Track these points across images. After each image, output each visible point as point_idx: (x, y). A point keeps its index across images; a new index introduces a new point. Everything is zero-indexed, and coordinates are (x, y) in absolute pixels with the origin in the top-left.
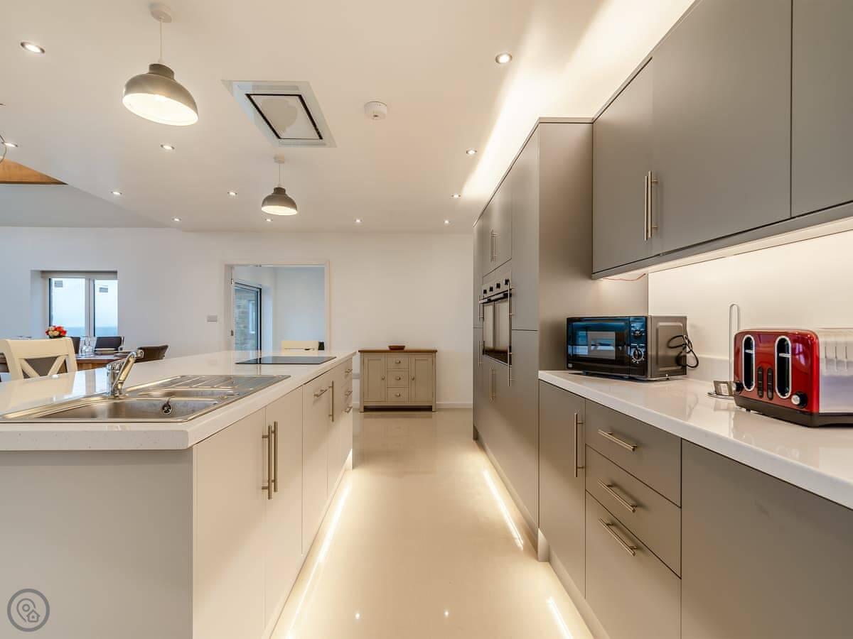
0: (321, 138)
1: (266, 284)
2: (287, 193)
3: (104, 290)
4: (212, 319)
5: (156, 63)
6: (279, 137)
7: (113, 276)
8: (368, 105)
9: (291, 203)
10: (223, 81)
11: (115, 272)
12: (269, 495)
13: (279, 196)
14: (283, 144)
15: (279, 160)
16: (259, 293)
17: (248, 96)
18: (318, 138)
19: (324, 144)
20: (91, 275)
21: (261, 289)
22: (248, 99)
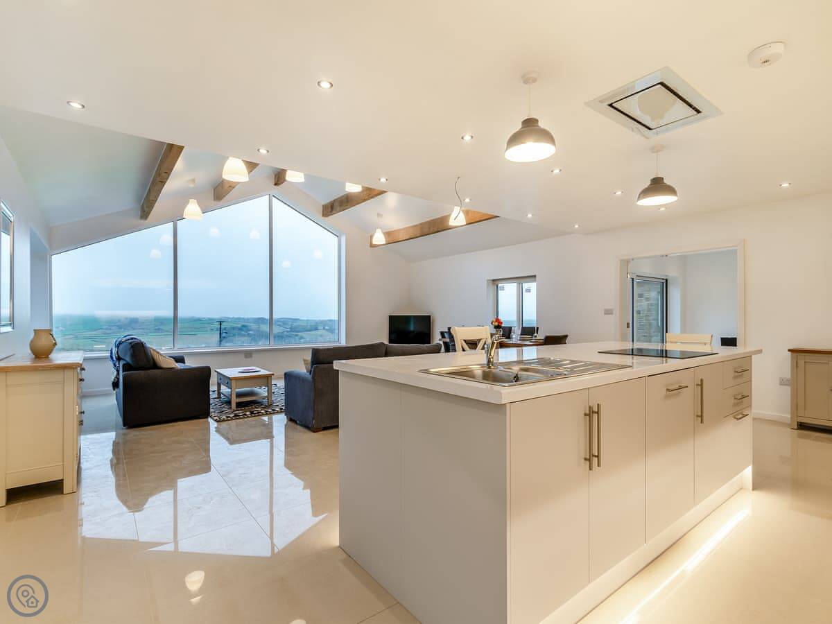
0: (698, 112)
1: (672, 273)
2: (665, 181)
3: (528, 290)
4: (608, 312)
5: (526, 118)
6: (650, 129)
7: (533, 279)
8: (752, 53)
9: (670, 190)
10: (586, 104)
11: (535, 276)
12: (590, 466)
13: (657, 185)
14: (657, 133)
15: (656, 149)
16: (665, 284)
17: (611, 105)
18: (695, 113)
19: (705, 117)
20: (520, 279)
21: (667, 280)
22: (612, 109)
